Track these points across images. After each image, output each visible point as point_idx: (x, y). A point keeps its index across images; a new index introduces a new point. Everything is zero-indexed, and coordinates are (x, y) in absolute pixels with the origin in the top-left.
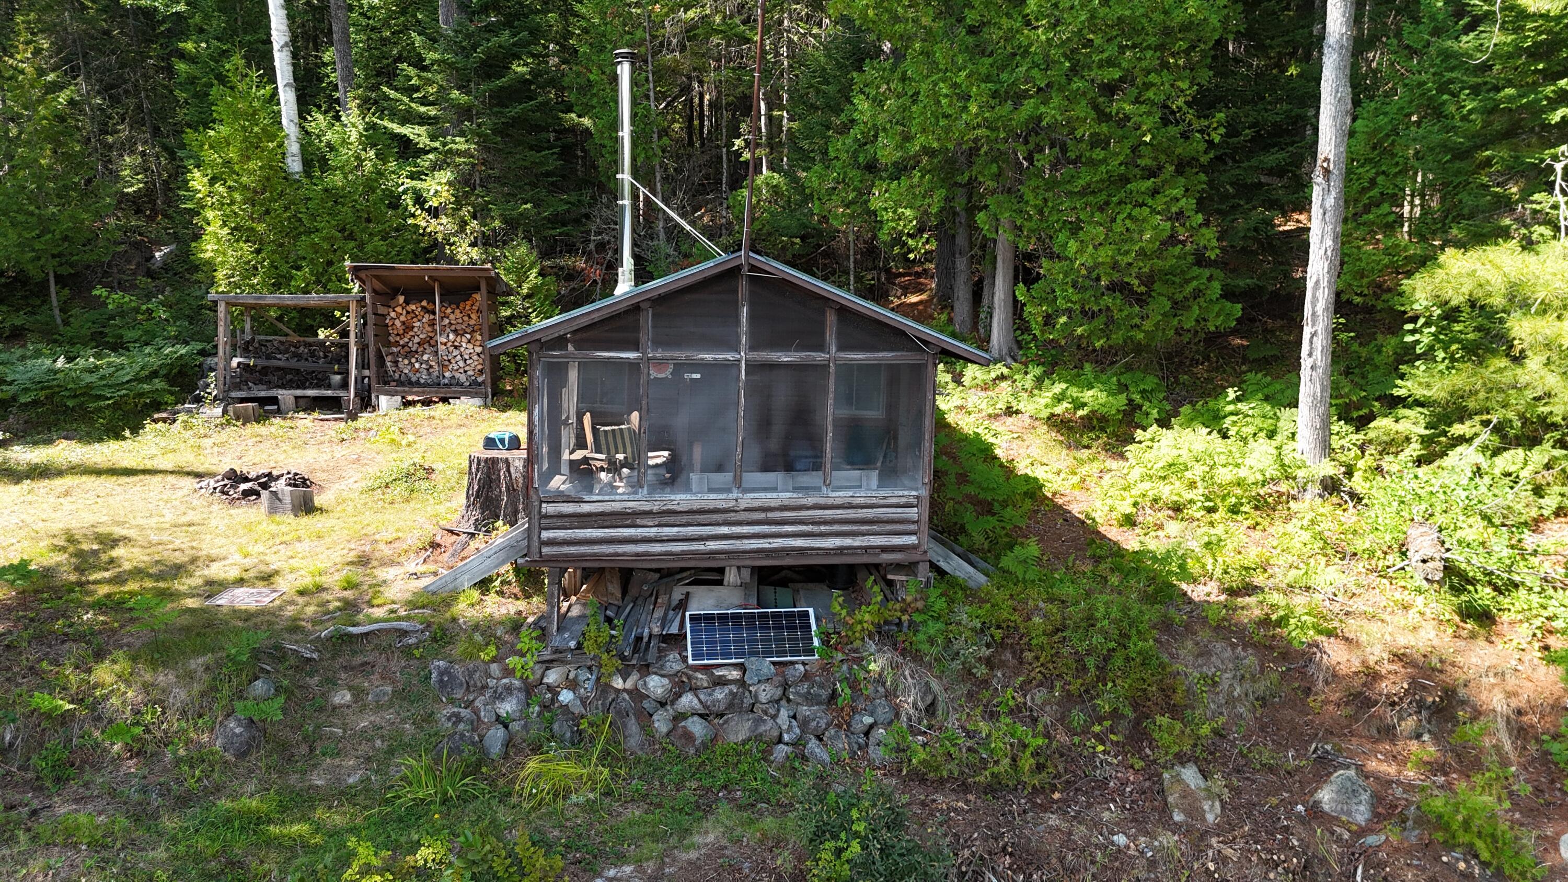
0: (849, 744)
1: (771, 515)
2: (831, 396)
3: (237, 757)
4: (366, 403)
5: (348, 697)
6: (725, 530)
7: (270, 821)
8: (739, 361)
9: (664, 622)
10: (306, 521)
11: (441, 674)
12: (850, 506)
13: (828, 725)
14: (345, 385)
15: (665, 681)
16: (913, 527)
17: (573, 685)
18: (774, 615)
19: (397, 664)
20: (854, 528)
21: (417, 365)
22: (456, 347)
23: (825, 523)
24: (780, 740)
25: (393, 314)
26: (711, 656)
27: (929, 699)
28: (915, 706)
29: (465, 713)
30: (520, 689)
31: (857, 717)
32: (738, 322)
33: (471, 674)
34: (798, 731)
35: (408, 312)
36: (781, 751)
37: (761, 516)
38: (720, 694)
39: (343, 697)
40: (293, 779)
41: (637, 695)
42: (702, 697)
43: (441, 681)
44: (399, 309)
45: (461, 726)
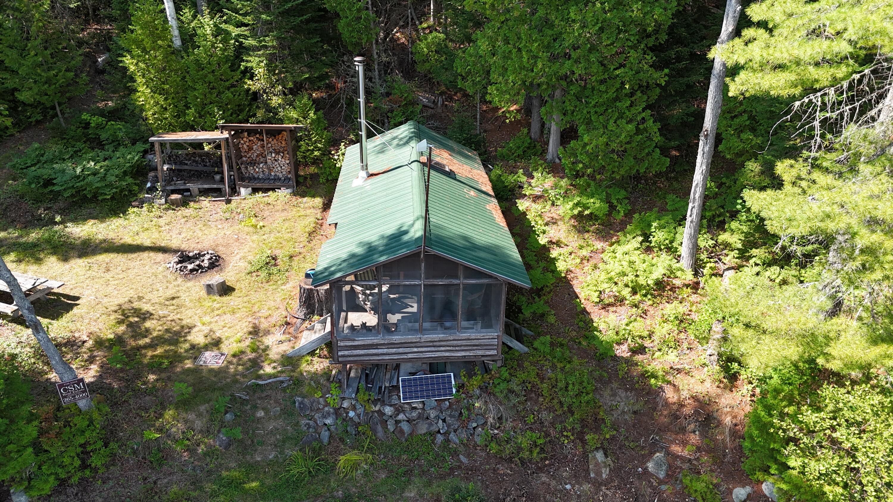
0: (467, 435)
1: (435, 344)
2: (461, 297)
3: (225, 449)
5: (263, 414)
6: (415, 350)
8: (420, 285)
9: (391, 380)
11: (300, 404)
12: (469, 339)
13: (459, 427)
14: (222, 180)
15: (392, 409)
16: (495, 347)
17: (354, 408)
18: (437, 378)
19: (280, 396)
20: (470, 348)
21: (257, 170)
22: (276, 160)
23: (458, 346)
24: (439, 432)
25: (242, 142)
26: (411, 398)
27: (499, 415)
28: (494, 419)
29: (311, 423)
30: (333, 414)
31: (470, 424)
32: (421, 269)
33: (312, 403)
34: (446, 428)
35: (250, 141)
36: (440, 438)
37: (431, 344)
38: (415, 414)
39: (261, 414)
40: (248, 457)
41: (381, 413)
42: (407, 415)
43: (300, 407)
44: (245, 139)
45: (311, 430)
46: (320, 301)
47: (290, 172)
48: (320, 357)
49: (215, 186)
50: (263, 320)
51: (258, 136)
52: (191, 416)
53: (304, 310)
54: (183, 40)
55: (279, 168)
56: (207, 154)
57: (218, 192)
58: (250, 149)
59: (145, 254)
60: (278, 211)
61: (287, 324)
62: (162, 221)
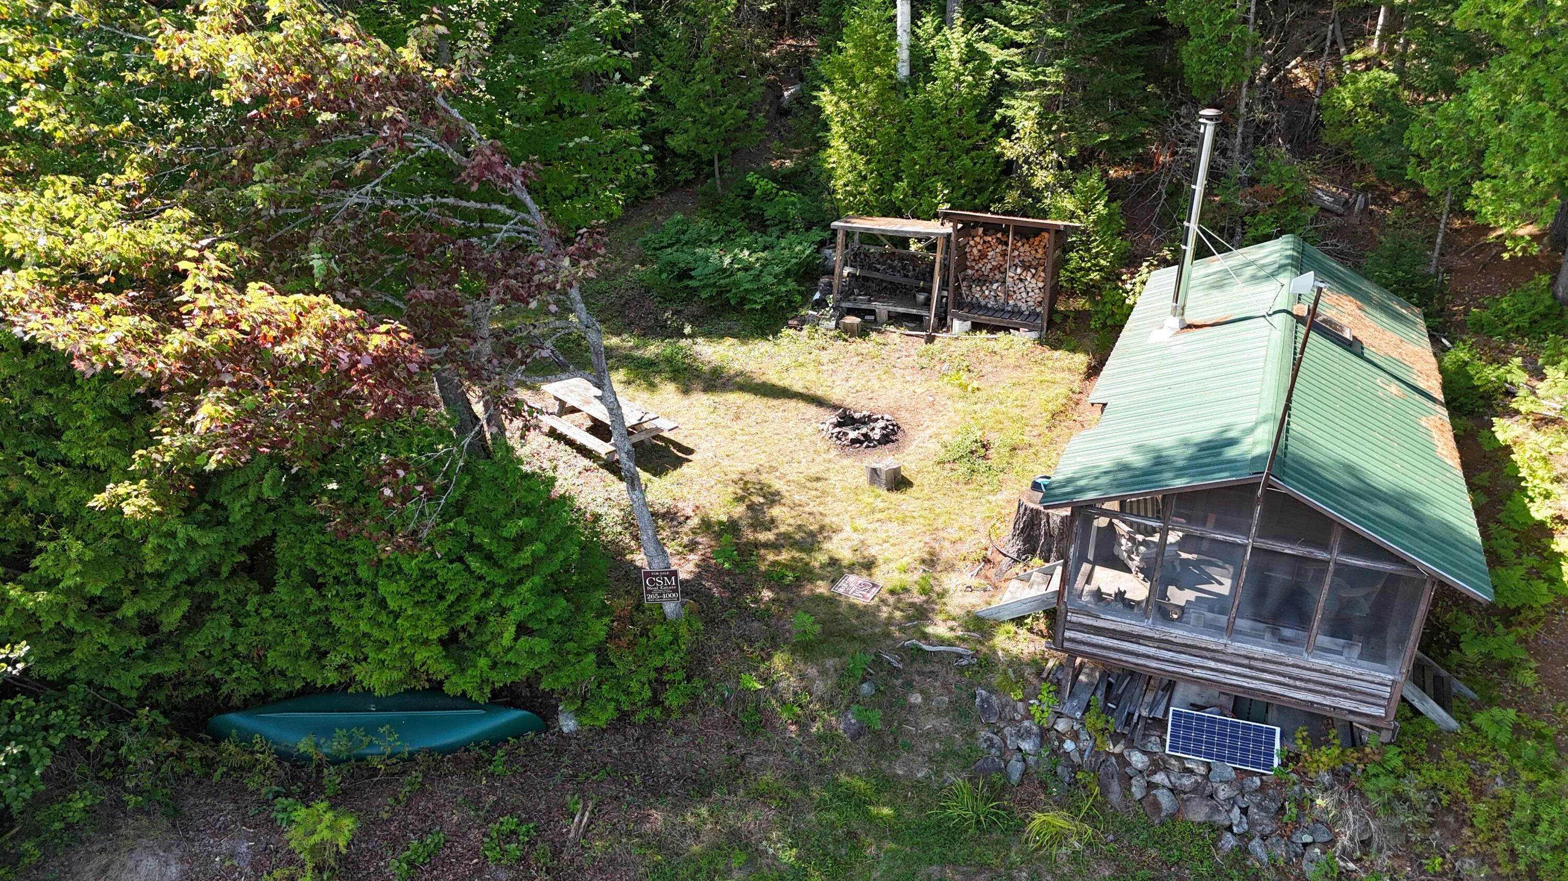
0: (1287, 852)
1: (1253, 663)
2: (1326, 587)
3: (852, 738)
4: (943, 323)
5: (920, 700)
6: (1212, 664)
7: (871, 803)
8: (1245, 546)
9: (1153, 706)
10: (896, 496)
11: (983, 701)
12: (1327, 673)
13: (1272, 832)
14: (927, 304)
15: (1145, 759)
16: (1382, 702)
17: (1075, 737)
18: (1245, 727)
19: (953, 678)
20: (1327, 690)
21: (987, 292)
22: (1021, 280)
23: (1301, 680)
24: (1230, 829)
25: (972, 243)
26: (1186, 750)
27: (1365, 837)
28: (1351, 839)
29: (996, 739)
30: (1036, 735)
31: (1298, 834)
32: (1252, 516)
33: (1004, 707)
34: (1246, 827)
35: (985, 242)
36: (1228, 841)
37: (1246, 662)
38: (1187, 782)
39: (916, 699)
40: (884, 764)
41: (1123, 760)
42: (1172, 779)
43: (982, 707)
44: (977, 239)
45: (993, 751)
46: (1048, 535)
47: (1040, 303)
48: (1031, 630)
49: (914, 311)
50: (947, 544)
51: (999, 235)
52: (812, 671)
53: (1019, 545)
54: (913, 69)
55: (1024, 295)
56: (913, 256)
57: (917, 322)
58: (983, 255)
59: (792, 404)
60: (1007, 367)
61: (987, 561)
62: (825, 356)
